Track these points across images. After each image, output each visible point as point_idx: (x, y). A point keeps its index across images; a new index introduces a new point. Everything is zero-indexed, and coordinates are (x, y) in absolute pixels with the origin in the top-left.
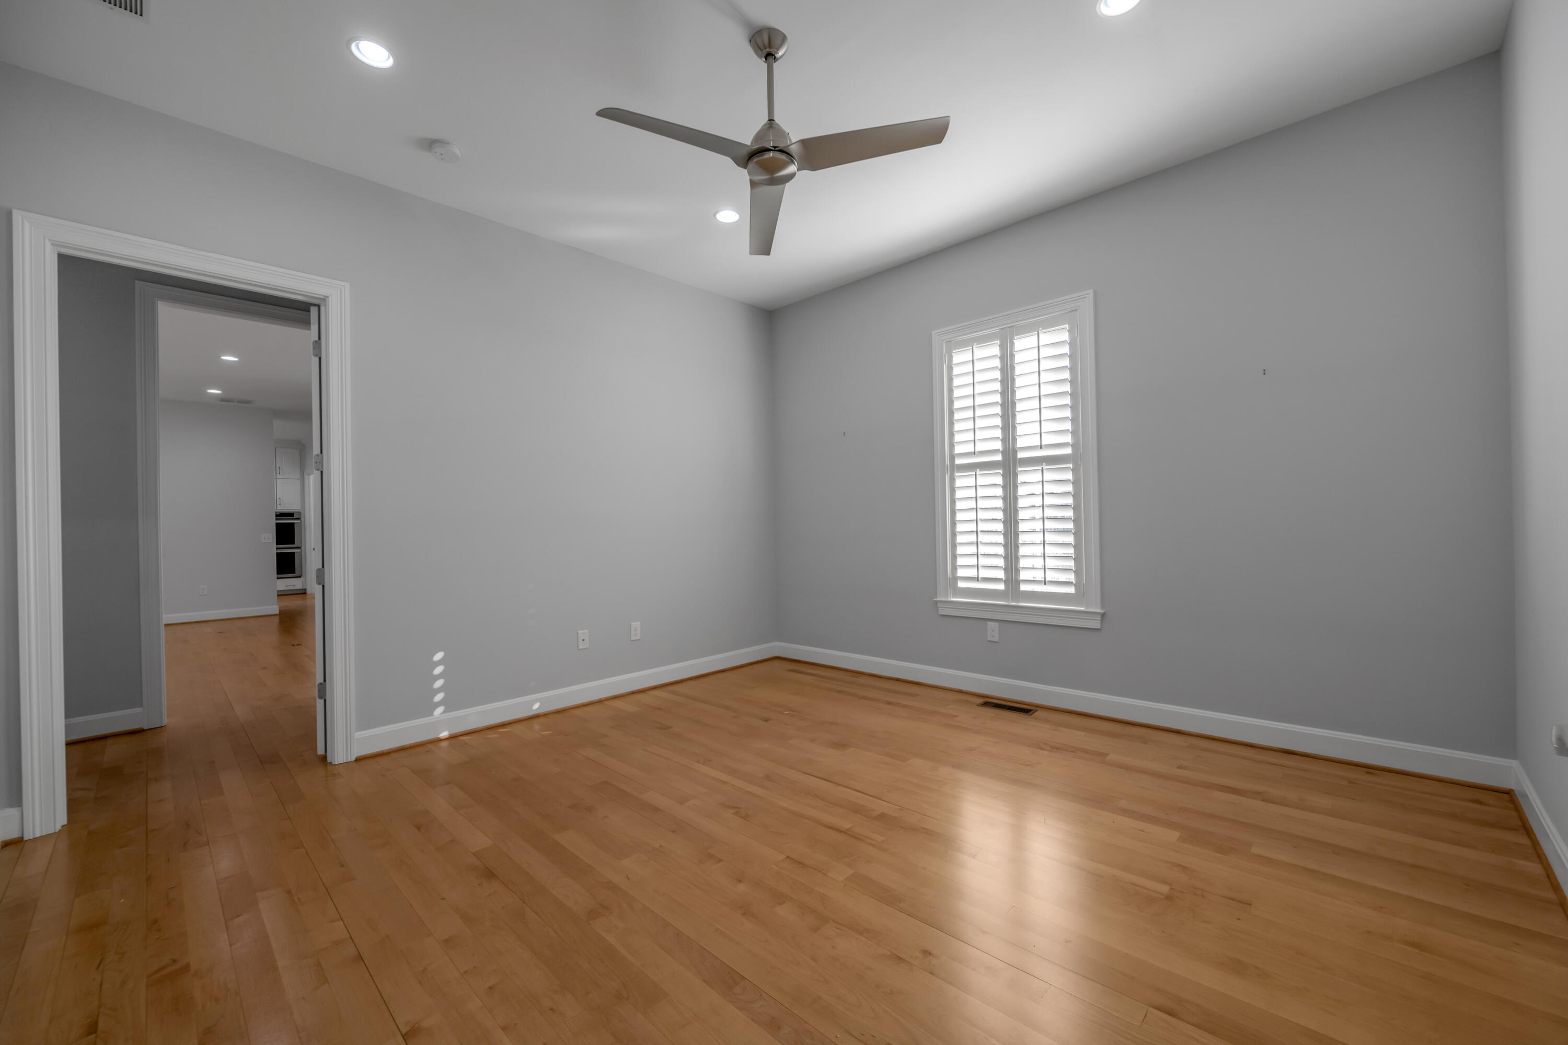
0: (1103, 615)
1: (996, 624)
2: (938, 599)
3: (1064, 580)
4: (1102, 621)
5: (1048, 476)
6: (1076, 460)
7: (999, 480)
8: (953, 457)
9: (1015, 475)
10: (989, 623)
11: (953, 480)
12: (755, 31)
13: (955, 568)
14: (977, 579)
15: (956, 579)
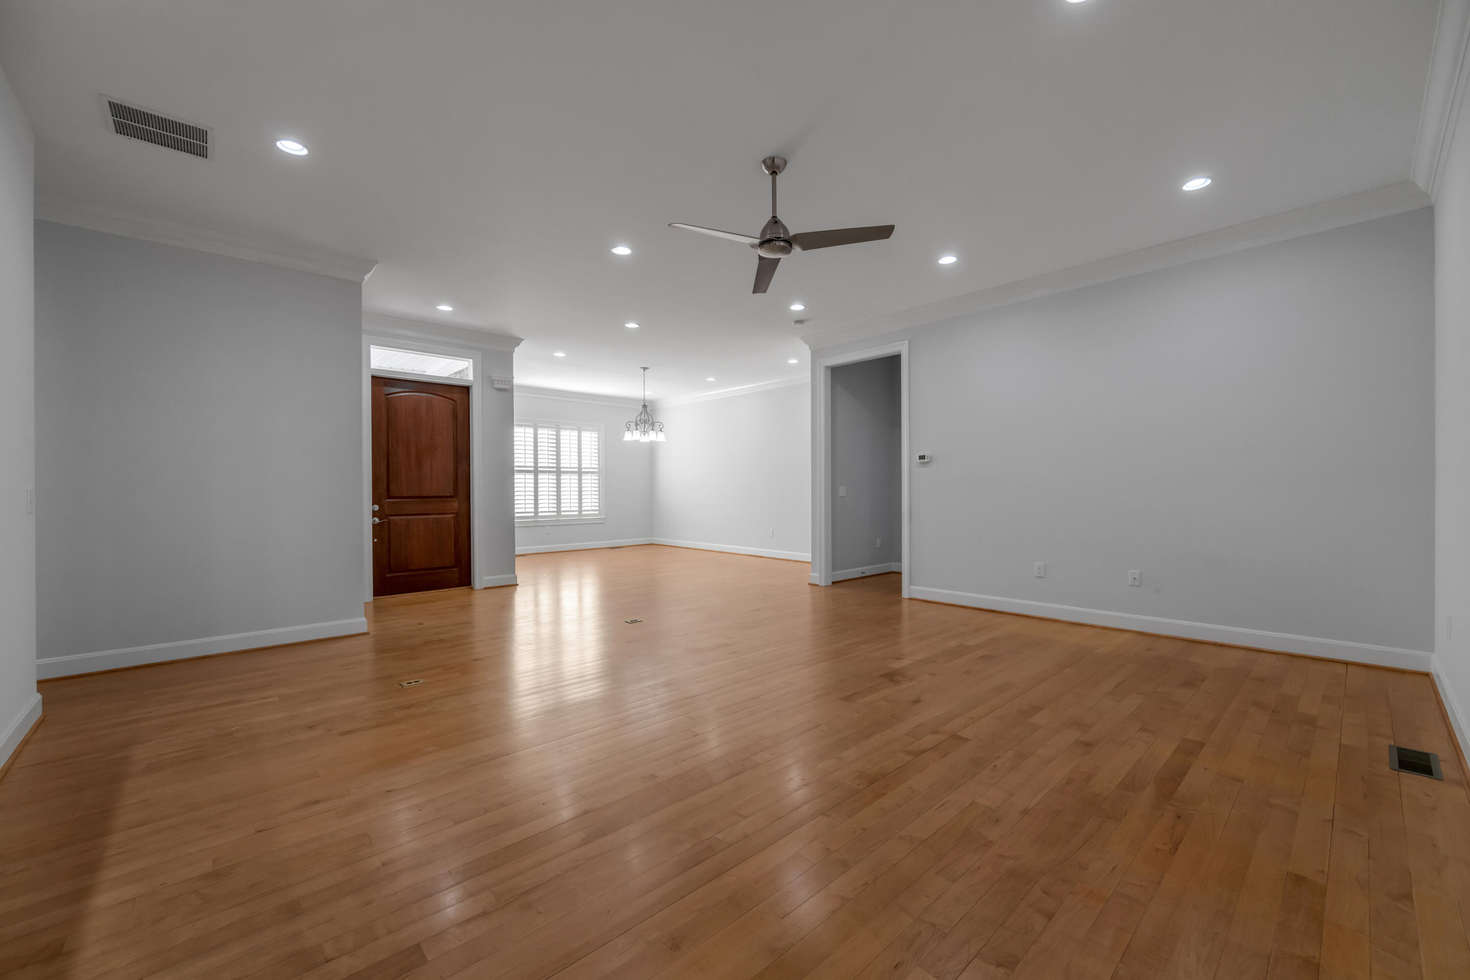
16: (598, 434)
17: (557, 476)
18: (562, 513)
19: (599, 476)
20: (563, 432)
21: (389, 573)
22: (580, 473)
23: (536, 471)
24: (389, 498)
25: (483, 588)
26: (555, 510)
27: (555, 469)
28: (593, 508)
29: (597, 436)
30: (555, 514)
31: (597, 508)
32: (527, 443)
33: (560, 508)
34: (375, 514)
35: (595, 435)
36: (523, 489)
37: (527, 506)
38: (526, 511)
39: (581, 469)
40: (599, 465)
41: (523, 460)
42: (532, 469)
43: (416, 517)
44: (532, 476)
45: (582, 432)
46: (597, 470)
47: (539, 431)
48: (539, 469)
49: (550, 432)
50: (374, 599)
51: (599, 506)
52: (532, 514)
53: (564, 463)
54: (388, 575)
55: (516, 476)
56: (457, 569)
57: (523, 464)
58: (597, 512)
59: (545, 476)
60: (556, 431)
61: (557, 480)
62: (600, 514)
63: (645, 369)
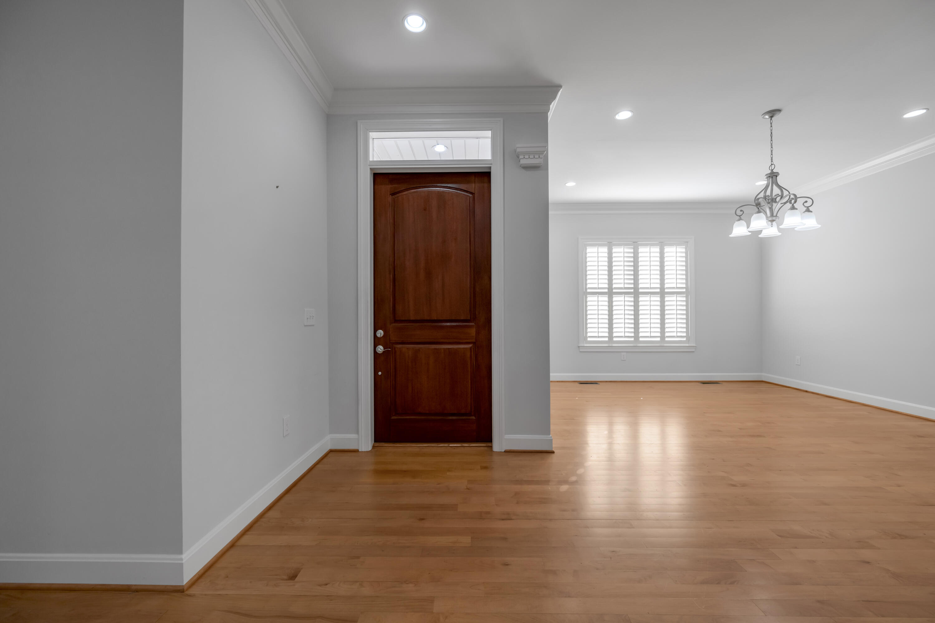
16: (686, 248)
17: (634, 297)
18: (641, 339)
19: (687, 297)
20: (641, 249)
21: (395, 416)
22: (662, 293)
23: (610, 293)
24: (396, 321)
25: (503, 451)
26: (633, 335)
27: (632, 291)
28: (679, 334)
29: (684, 250)
30: (633, 339)
31: (685, 334)
32: (600, 263)
33: (638, 333)
34: (377, 341)
35: (681, 250)
36: (596, 312)
37: (600, 330)
38: (599, 335)
39: (664, 289)
40: (687, 284)
41: (596, 281)
42: (606, 290)
43: (427, 346)
44: (606, 298)
45: (665, 247)
46: (684, 290)
47: (614, 250)
48: (614, 291)
49: (626, 250)
50: (374, 447)
51: (687, 332)
52: (607, 339)
53: (643, 284)
54: (393, 418)
55: (589, 298)
56: (474, 418)
57: (596, 286)
58: (685, 339)
59: (621, 298)
60: (634, 249)
61: (634, 302)
62: (688, 341)
63: (772, 113)
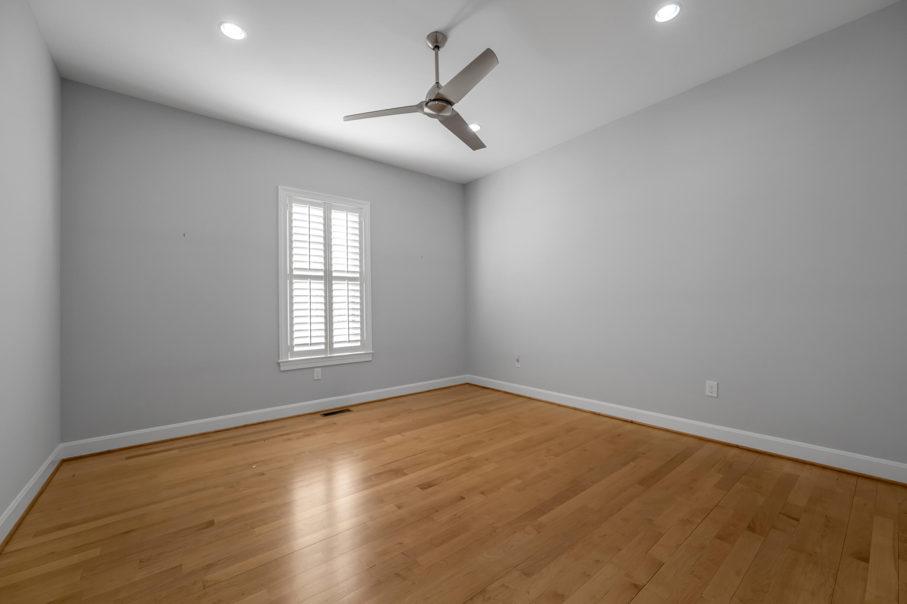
0: (373, 353)
1: (320, 369)
2: (280, 361)
3: (354, 339)
4: (372, 357)
5: (351, 287)
6: (361, 280)
7: (322, 286)
8: (291, 270)
9: (331, 285)
10: (315, 369)
11: (292, 284)
12: (444, 34)
13: (292, 339)
14: (311, 344)
15: (292, 346)
